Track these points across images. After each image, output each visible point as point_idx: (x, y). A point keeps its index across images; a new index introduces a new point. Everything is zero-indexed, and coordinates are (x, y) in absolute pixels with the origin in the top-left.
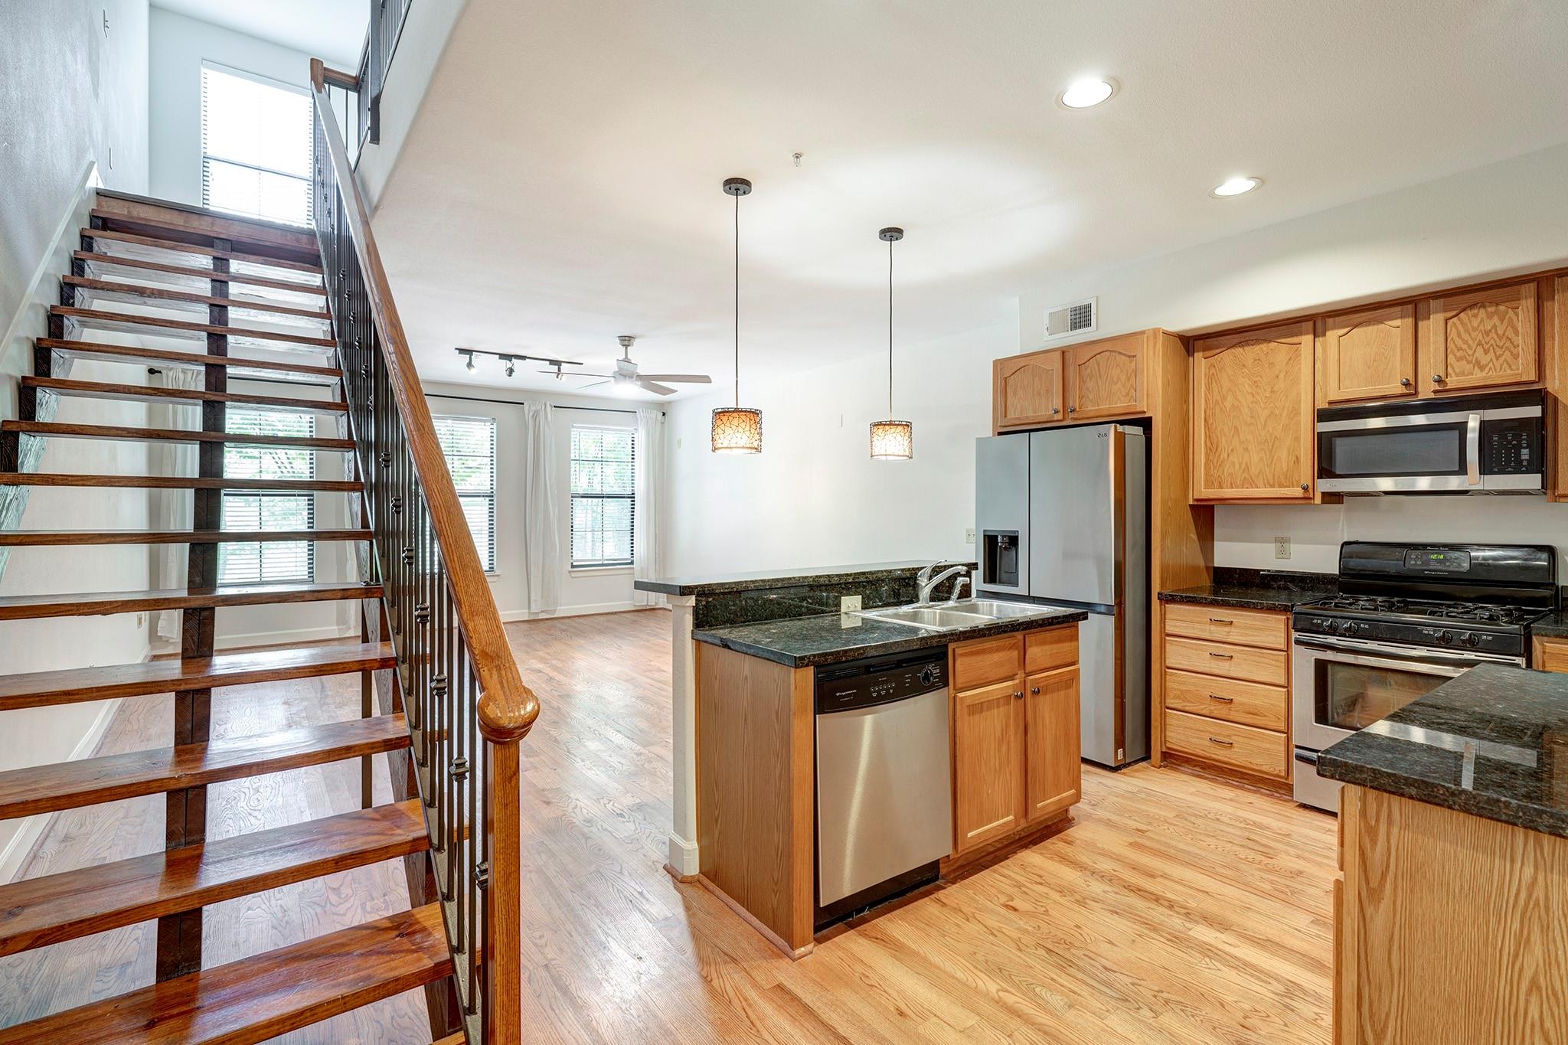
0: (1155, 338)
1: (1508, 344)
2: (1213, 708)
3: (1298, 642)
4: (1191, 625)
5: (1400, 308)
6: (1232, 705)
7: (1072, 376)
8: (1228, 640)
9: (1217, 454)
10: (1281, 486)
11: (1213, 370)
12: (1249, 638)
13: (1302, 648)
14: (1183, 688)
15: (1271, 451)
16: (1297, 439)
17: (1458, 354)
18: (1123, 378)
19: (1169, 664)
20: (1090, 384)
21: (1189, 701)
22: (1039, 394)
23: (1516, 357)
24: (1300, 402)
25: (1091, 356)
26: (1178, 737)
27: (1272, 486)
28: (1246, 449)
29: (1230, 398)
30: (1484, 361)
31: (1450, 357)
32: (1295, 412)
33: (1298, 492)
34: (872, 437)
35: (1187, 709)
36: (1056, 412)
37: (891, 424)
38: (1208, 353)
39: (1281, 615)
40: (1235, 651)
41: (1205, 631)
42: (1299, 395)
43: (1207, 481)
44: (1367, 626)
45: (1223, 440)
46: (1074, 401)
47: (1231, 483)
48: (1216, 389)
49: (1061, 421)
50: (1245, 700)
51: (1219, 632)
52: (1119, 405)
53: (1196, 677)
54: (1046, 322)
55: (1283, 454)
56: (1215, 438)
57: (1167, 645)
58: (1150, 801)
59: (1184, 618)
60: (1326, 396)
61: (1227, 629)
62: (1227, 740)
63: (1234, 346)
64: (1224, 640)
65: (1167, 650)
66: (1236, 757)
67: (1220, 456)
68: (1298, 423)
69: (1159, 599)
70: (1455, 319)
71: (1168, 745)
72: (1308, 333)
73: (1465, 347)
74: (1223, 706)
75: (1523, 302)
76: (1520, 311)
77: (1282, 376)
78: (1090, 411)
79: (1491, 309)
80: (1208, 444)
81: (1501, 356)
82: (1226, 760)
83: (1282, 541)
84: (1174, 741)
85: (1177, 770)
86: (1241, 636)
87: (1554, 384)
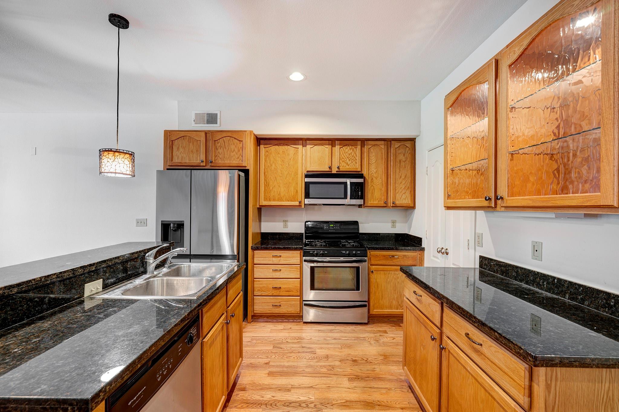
0: (251, 134)
1: (354, 159)
2: (273, 292)
3: (305, 261)
4: (265, 259)
5: (328, 142)
6: (281, 290)
7: (211, 145)
8: (280, 263)
9: (269, 187)
10: (291, 201)
11: (267, 153)
12: (288, 261)
13: (306, 263)
14: (261, 286)
15: (288, 187)
16: (297, 184)
17: (343, 160)
18: (236, 150)
19: (255, 277)
20: (220, 151)
21: (264, 291)
22: (192, 152)
23: (356, 163)
24: (298, 170)
25: (220, 137)
26: (259, 307)
27: (289, 201)
28: (279, 186)
29: (273, 165)
30: (349, 163)
31: (341, 160)
32: (296, 173)
33: (297, 203)
34: (100, 159)
35: (263, 295)
36: (202, 162)
37: (117, 151)
38: (266, 146)
39: (298, 251)
40: (282, 267)
41: (270, 260)
42: (298, 167)
43: (264, 198)
44: (327, 252)
45: (271, 181)
46: (211, 157)
47: (274, 199)
48: (268, 161)
49: (204, 166)
50: (286, 286)
51: (276, 260)
52: (235, 162)
53: (267, 281)
54: (193, 117)
55: (292, 189)
56: (268, 181)
57: (255, 269)
58: (258, 343)
59: (262, 256)
60: (306, 169)
61: (279, 259)
62: (278, 304)
63: (275, 145)
64: (278, 263)
65: (255, 271)
66: (283, 310)
67: (269, 188)
68: (297, 178)
69: (252, 249)
70: (342, 148)
71: (255, 312)
72: (301, 145)
73: (344, 158)
74: (278, 290)
75: (358, 146)
76: (357, 149)
77: (292, 159)
78: (220, 163)
79: (351, 147)
80: (265, 183)
81: (353, 162)
82: (278, 312)
83: (285, 221)
84: (257, 310)
85: (258, 322)
86: (285, 261)
87: (365, 173)
